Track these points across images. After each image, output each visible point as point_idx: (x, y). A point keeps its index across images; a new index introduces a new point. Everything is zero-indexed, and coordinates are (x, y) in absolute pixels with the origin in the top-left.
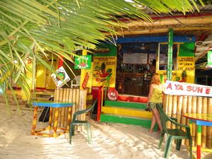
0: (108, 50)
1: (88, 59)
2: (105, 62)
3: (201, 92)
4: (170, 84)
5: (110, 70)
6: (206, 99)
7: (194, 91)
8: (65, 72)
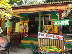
0: (25, 17)
1: (9, 23)
3: (51, 37)
5: (26, 25)
6: (53, 40)
7: (48, 37)
8: (1, 29)
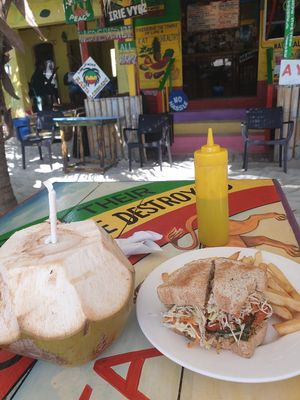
0: (162, 7)
2: (159, 35)
4: (288, 66)
5: (170, 52)
8: (97, 67)
